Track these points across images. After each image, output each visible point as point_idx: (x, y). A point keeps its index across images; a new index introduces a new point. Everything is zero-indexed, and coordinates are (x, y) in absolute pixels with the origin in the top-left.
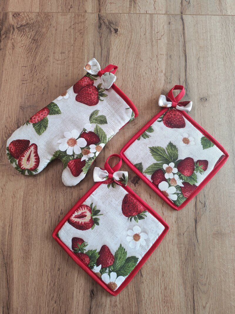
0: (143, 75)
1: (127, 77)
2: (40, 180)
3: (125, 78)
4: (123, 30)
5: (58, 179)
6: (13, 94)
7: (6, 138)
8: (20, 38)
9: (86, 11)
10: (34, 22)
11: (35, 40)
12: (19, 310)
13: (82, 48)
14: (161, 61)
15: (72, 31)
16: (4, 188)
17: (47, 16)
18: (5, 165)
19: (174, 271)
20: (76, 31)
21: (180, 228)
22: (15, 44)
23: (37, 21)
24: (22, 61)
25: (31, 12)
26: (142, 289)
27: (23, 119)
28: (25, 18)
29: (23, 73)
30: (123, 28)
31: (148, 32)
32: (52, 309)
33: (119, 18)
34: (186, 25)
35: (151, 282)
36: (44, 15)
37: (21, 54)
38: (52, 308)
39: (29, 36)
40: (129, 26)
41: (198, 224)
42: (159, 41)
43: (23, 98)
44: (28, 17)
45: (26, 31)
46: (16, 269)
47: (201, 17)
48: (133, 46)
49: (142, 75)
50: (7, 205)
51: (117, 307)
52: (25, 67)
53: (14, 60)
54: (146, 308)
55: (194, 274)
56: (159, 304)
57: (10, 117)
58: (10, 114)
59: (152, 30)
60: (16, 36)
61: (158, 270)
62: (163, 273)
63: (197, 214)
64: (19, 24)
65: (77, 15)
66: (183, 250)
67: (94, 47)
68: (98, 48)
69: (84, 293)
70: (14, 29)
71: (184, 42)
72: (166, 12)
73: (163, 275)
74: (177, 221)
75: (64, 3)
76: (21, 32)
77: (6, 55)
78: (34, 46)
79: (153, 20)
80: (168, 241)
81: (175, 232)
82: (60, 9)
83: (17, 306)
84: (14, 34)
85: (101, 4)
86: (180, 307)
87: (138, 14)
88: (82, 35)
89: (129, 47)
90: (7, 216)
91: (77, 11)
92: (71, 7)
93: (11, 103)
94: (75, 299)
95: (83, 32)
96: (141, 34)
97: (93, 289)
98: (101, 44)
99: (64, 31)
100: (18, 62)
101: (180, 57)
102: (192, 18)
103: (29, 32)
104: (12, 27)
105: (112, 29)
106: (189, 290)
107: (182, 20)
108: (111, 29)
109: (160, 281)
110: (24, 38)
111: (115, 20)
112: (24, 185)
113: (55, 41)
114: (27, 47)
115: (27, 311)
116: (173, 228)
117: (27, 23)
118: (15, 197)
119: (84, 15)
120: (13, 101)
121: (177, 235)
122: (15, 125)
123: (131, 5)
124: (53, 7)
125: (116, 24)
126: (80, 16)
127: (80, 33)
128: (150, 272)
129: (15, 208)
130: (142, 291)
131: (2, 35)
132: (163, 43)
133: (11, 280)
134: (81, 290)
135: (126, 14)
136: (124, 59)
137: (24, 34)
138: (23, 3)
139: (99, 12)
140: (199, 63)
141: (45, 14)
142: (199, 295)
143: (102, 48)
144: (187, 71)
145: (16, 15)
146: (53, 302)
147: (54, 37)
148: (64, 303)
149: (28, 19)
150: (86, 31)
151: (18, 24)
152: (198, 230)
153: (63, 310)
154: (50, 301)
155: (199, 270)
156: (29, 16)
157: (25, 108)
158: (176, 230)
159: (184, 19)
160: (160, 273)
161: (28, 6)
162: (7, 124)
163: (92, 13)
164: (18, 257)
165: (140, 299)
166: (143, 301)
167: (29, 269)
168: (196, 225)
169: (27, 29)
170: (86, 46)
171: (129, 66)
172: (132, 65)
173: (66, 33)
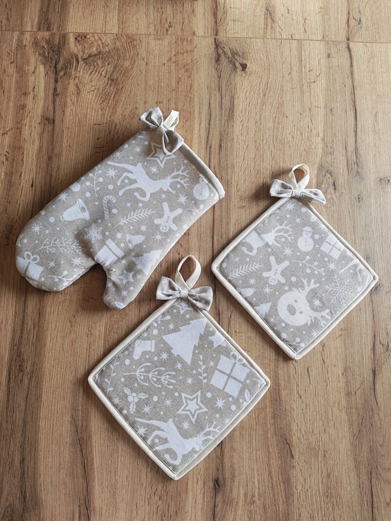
0: (289, 140)
1: (263, 144)
3: (259, 144)
4: (254, 66)
8: (88, 76)
9: (194, 34)
10: (111, 50)
11: (112, 80)
12: (104, 511)
13: (190, 95)
14: (317, 117)
15: (173, 66)
16: (74, 321)
17: (132, 40)
19: (341, 450)
20: (180, 67)
21: (350, 383)
22: (81, 86)
23: (114, 49)
24: (94, 115)
25: (105, 34)
26: (293, 476)
28: (96, 43)
29: (95, 135)
30: (255, 62)
31: (295, 69)
32: (155, 509)
33: (249, 46)
34: (355, 59)
35: (306, 466)
36: (125, 38)
37: (91, 102)
38: (155, 506)
39: (103, 74)
40: (265, 60)
41: (377, 377)
42: (312, 85)
44: (100, 42)
45: (98, 64)
46: (97, 447)
47: (380, 47)
48: (271, 92)
49: (287, 139)
50: (79, 347)
51: (255, 505)
52: (100, 125)
53: (81, 113)
54: (300, 506)
55: (371, 454)
56: (318, 499)
59: (302, 68)
60: (81, 73)
61: (317, 448)
62: (324, 452)
63: (376, 362)
64: (86, 52)
65: (179, 40)
66: (355, 417)
67: (209, 94)
68: (216, 95)
69: (204, 484)
70: (77, 61)
71: (352, 86)
72: (323, 37)
73: (325, 455)
74: (345, 373)
75: (157, 20)
76: (90, 66)
77: (66, 104)
78: (112, 89)
79: (303, 49)
80: (332, 404)
81: (341, 390)
82: (152, 29)
83: (101, 503)
84: (79, 69)
85: (218, 21)
86: (352, 503)
87: (278, 40)
88: (189, 73)
89: (265, 94)
90: (80, 364)
91: (180, 33)
92: (170, 26)
94: (190, 493)
95: (190, 68)
96: (284, 73)
97: (218, 478)
98: (220, 89)
99: (160, 66)
100: (86, 117)
101: (346, 111)
102: (365, 47)
103: (102, 67)
104: (74, 57)
105: (238, 65)
106: (364, 478)
107: (350, 51)
108: (236, 64)
109: (320, 465)
110: (95, 76)
111: (241, 49)
113: (146, 82)
115: (116, 512)
116: (339, 384)
117: (100, 52)
118: (91, 334)
119: (191, 40)
121: (345, 394)
123: (267, 25)
124: (140, 25)
125: (244, 55)
126: (185, 41)
127: (187, 71)
128: (305, 450)
129: (93, 353)
130: (293, 480)
131: (58, 70)
132: (319, 89)
133: (89, 464)
134: (200, 478)
135: (258, 39)
136: (258, 113)
137: (95, 69)
138: (92, 18)
139: (216, 35)
140: (376, 121)
141: (128, 36)
142: (380, 485)
143: (222, 96)
144: (358, 135)
145: (81, 38)
146: (157, 498)
147: (143, 75)
148: (173, 499)
149: (101, 45)
150: (195, 66)
151: (84, 53)
152: (378, 386)
153: (172, 509)
154: (152, 497)
155: (379, 448)
156: (101, 40)
158: (343, 386)
159: (352, 50)
160: (320, 453)
161: (99, 23)
163: (204, 37)
164: (99, 429)
165: (290, 492)
166: (295, 496)
167: (117, 447)
168: (374, 378)
170: (196, 91)
171: (266, 126)
172: (270, 124)
173: (163, 70)
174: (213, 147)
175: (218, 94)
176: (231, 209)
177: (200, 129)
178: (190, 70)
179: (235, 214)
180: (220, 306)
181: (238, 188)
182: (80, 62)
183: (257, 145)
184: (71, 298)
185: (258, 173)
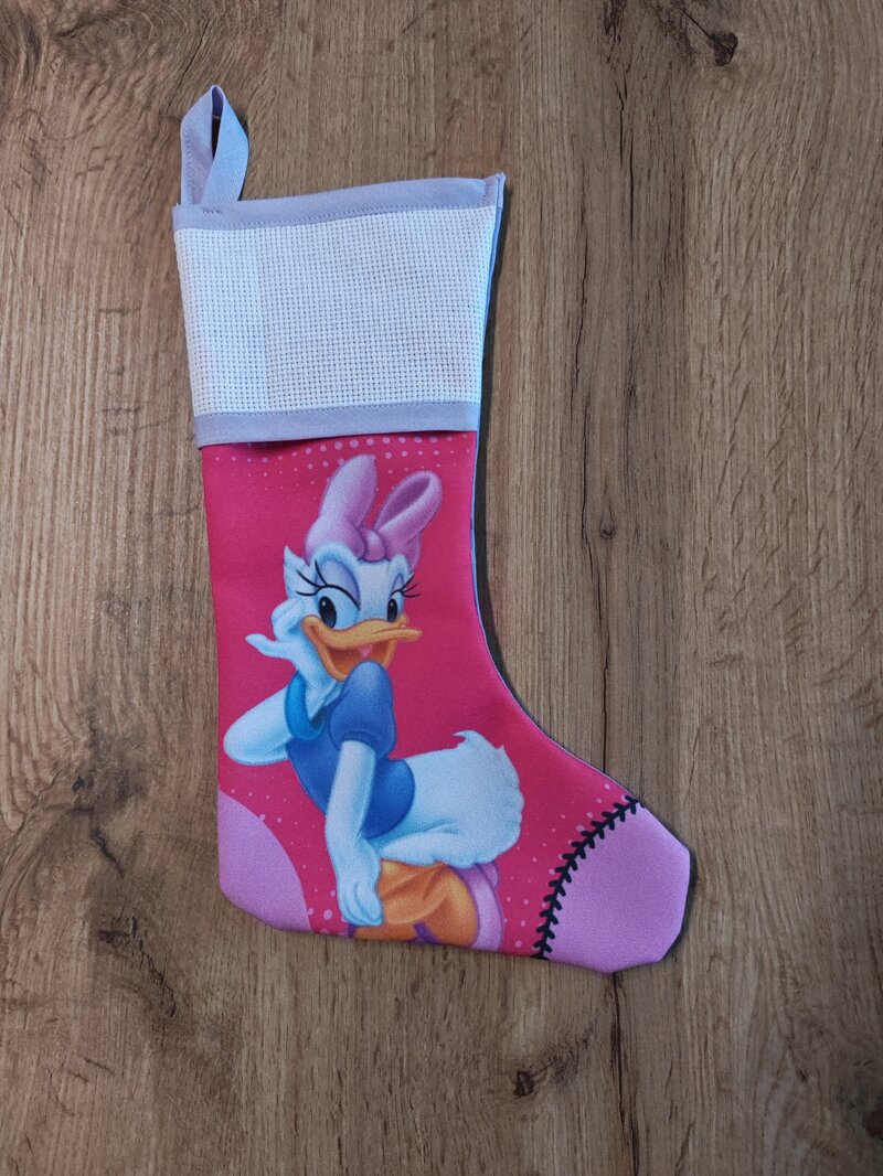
2: (258, 1107)
3: (797, 383)
4: (768, 43)
5: (373, 1105)
6: (48, 505)
7: (19, 820)
8: (75, 108)
15: (427, 53)
16: (30, 1162)
18: (25, 1004)
20: (455, 53)
22: (48, 150)
24: (101, 276)
27: (124, 682)
29: (107, 357)
30: (770, 28)
37: (90, 217)
39: (140, 94)
40: (813, 13)
43: (121, 534)
45: (116, 56)
48: (844, 156)
52: (124, 312)
53: (46, 262)
57: (35, 670)
58: (39, 647)
60: (50, 96)
64: (68, 6)
67: (578, 166)
68: (608, 171)
70: (34, 43)
76: (87, 63)
84: (39, 77)
88: (494, 80)
89: (818, 161)
93: (39, 571)
95: (498, 59)
98: (625, 146)
99: (370, 53)
103: (135, 65)
104: (20, 26)
105: (697, 40)
108: (691, 38)
112: (153, 1141)
113: (315, 121)
114: (130, 167)
120: (51, 553)
122: (73, 726)
127: (484, 69)
136: (788, 246)
137: (107, 76)
143: (636, 175)
147: (304, 95)
150: (519, 52)
151: (59, 8)
157: (135, 608)
162: (23, 721)
169: (121, 43)
170: (526, 157)
171: (823, 302)
172: (843, 294)
173: (385, 69)
174: (599, 397)
175: (616, 166)
176: (681, 669)
177: (541, 322)
178: (498, 65)
179: (697, 692)
180: (639, 1105)
181: (709, 574)
182: (44, 49)
183: (789, 388)
184: (15, 1063)
185: (792, 512)
